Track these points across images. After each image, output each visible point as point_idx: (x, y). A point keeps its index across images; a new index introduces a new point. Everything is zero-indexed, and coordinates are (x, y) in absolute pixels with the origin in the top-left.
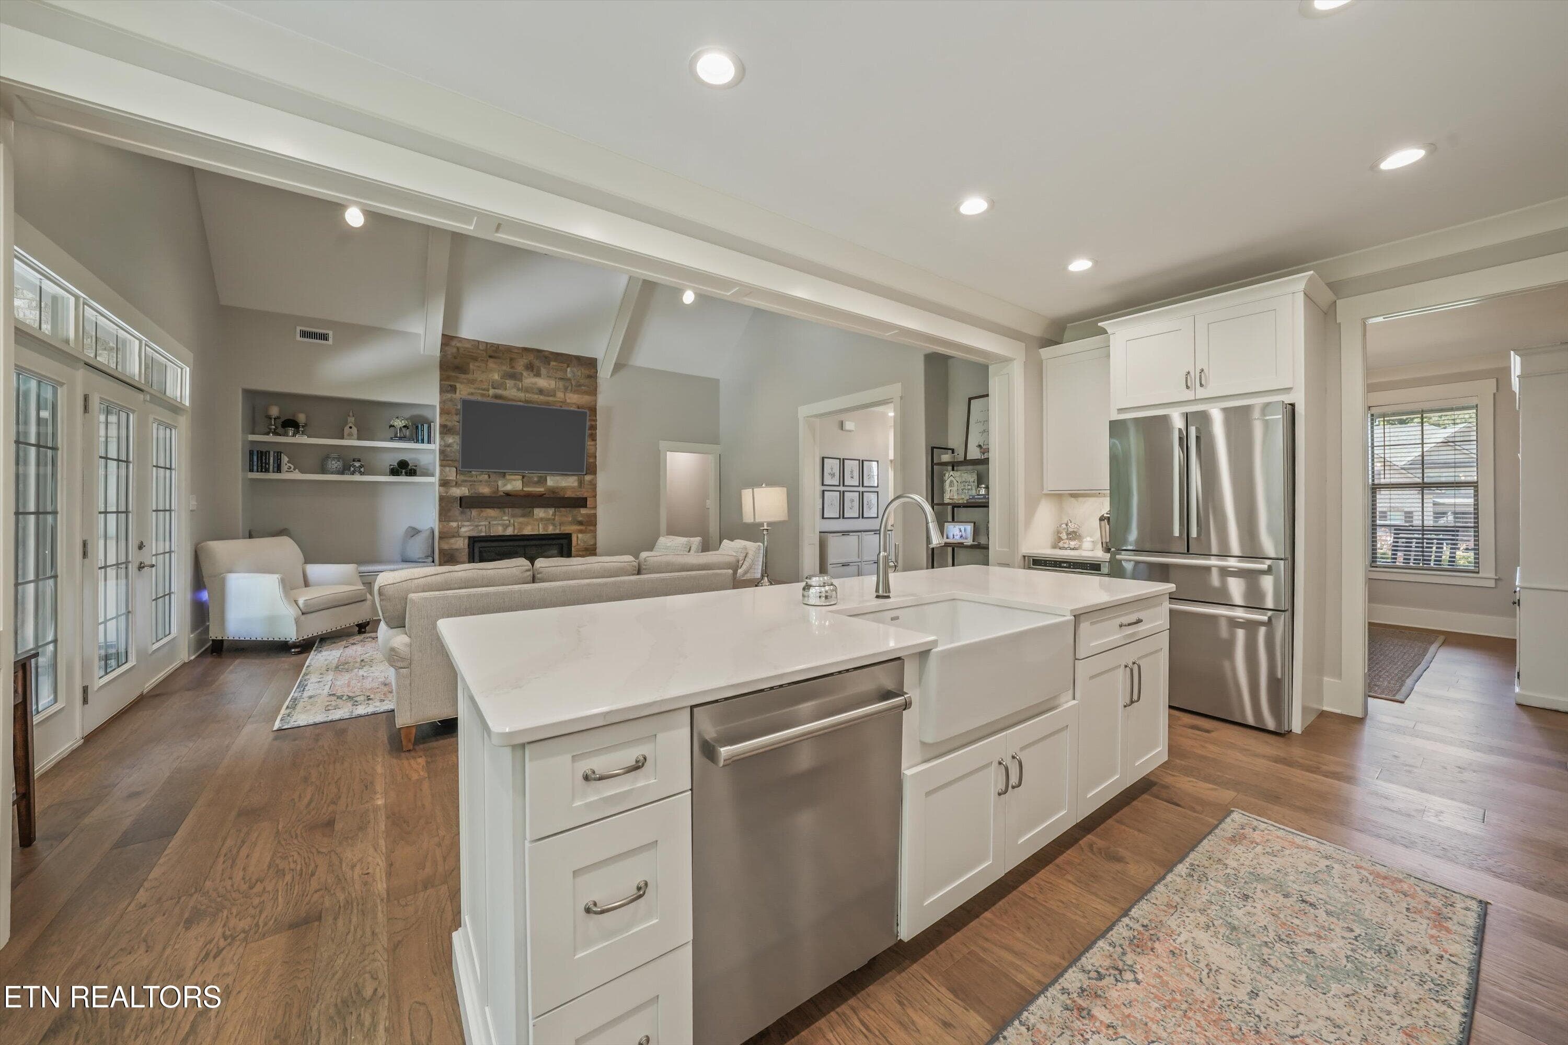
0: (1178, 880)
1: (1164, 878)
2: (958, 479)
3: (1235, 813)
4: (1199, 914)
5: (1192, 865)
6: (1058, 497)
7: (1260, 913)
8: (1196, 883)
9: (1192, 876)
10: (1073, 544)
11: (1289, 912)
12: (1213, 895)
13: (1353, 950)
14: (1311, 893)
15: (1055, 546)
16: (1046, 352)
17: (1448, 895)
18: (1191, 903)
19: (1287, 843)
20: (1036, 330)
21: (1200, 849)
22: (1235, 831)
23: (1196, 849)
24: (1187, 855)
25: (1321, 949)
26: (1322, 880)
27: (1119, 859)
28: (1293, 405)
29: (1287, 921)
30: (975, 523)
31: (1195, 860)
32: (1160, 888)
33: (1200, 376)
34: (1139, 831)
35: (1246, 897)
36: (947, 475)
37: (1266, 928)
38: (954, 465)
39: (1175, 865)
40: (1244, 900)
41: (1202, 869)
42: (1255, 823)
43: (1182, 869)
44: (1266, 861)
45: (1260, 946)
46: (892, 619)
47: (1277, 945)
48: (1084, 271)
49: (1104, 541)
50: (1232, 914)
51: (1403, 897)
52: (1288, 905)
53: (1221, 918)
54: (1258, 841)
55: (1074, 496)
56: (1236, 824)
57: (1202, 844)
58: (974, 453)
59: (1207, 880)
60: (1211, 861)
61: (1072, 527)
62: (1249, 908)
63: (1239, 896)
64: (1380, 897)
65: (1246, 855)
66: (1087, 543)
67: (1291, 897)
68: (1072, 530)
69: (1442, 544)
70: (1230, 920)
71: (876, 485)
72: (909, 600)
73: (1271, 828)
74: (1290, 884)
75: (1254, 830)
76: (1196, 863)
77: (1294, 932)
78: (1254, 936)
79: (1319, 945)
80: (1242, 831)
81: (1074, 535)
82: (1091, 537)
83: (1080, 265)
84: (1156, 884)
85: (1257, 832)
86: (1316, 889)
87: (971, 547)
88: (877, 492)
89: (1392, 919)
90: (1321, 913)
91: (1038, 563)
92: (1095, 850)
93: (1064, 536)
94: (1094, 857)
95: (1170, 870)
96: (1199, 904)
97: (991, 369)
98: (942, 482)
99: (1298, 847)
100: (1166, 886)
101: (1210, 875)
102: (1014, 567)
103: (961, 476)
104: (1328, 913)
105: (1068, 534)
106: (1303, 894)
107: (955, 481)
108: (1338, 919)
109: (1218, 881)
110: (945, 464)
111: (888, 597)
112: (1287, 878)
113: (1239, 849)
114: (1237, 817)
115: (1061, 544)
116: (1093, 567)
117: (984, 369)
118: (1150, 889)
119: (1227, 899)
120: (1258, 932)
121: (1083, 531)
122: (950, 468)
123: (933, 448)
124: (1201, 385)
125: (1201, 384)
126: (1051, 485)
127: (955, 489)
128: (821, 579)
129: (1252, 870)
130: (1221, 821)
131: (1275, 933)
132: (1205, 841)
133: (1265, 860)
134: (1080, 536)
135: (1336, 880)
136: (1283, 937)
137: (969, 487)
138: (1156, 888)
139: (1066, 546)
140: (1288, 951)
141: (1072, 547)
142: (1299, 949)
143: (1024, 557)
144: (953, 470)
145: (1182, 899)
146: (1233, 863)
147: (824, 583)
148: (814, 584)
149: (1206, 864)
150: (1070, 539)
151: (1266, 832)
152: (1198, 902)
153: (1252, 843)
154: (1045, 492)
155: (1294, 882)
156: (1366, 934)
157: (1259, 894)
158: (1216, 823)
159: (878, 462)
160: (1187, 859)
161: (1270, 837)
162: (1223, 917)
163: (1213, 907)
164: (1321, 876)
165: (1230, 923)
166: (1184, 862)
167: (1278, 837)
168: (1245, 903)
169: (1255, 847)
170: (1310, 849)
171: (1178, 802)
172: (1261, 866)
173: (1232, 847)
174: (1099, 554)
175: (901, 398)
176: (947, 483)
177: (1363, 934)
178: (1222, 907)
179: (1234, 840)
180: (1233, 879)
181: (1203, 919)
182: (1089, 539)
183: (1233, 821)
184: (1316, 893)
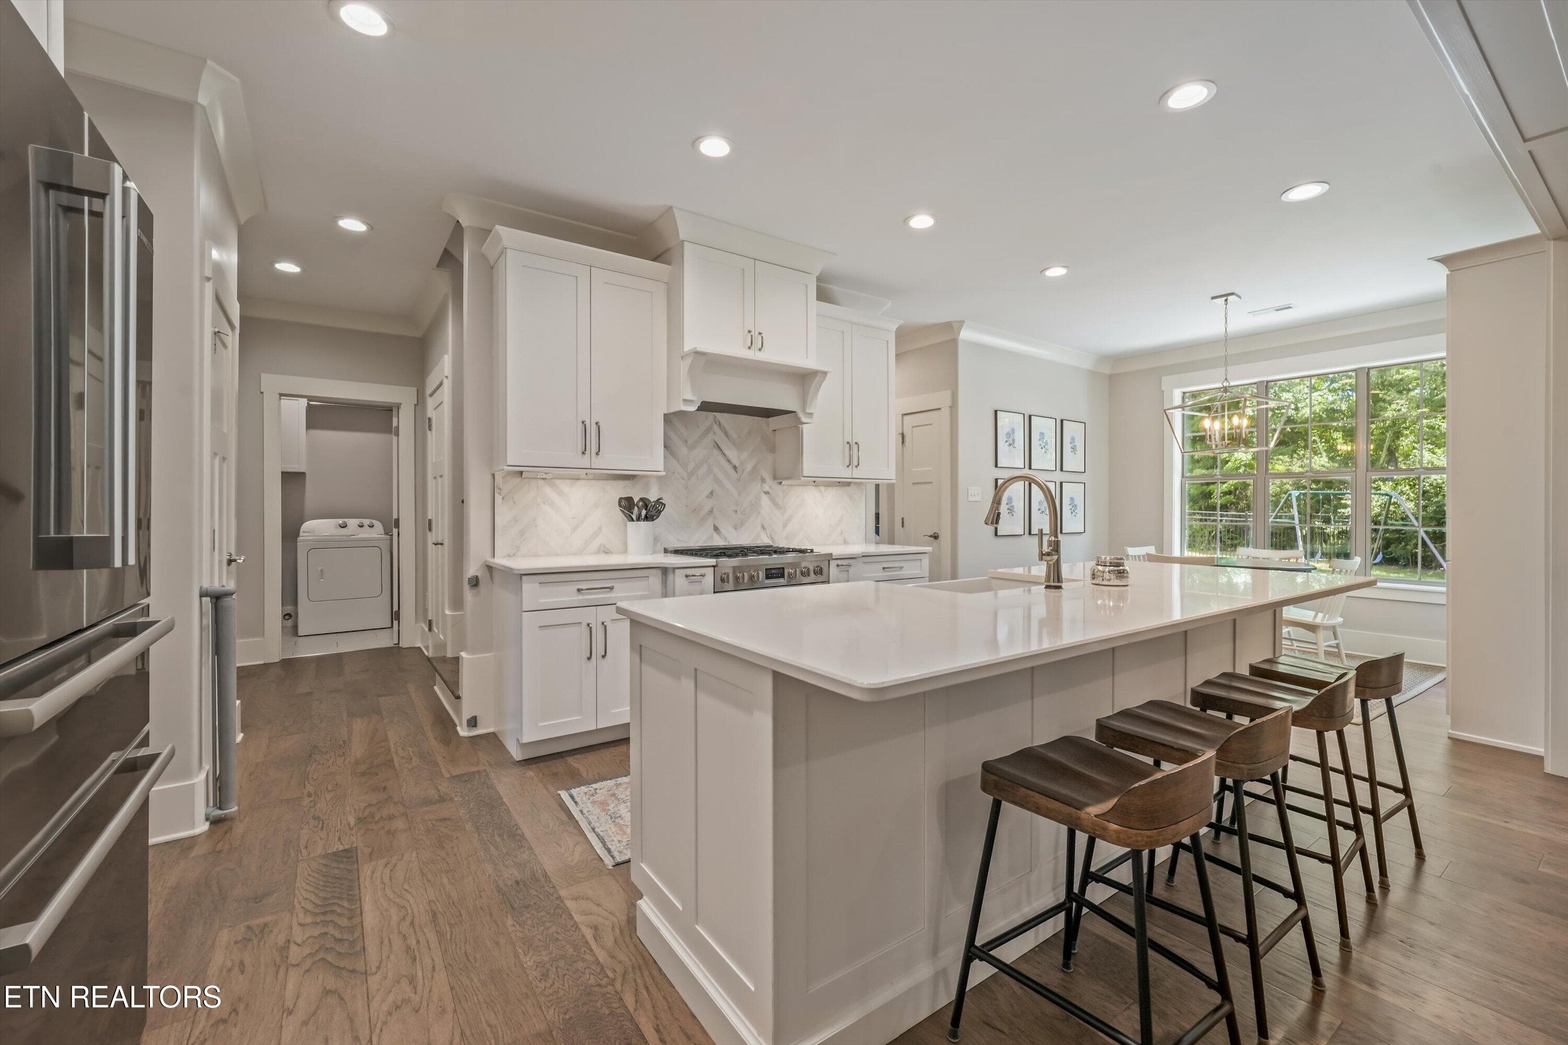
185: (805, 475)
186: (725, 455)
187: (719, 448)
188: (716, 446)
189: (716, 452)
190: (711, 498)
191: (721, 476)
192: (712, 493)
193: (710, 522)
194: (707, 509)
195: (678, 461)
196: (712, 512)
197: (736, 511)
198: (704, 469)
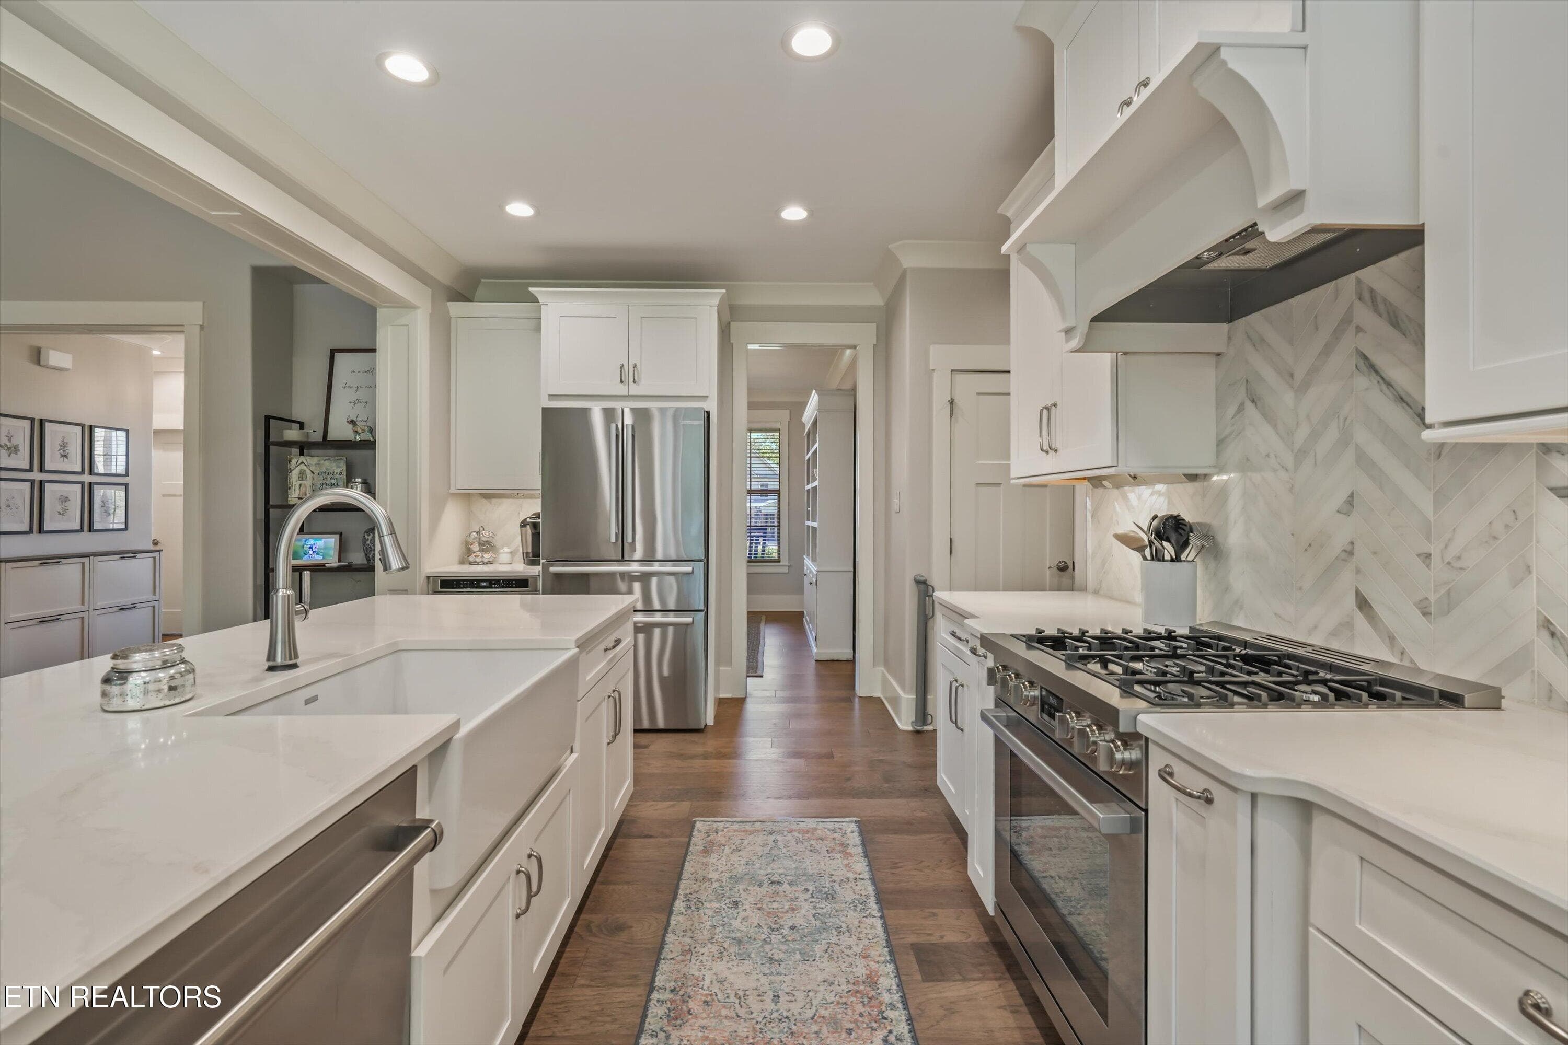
0: (681, 918)
1: (668, 924)
2: (313, 468)
3: (697, 823)
4: (710, 946)
5: (686, 895)
6: (467, 497)
7: (751, 914)
8: (695, 913)
9: (690, 908)
10: (487, 557)
11: (768, 899)
12: (712, 917)
13: (815, 908)
14: (774, 871)
15: (462, 562)
16: (456, 308)
17: (841, 827)
18: (700, 937)
19: (743, 834)
20: (443, 275)
21: (685, 875)
22: (704, 842)
23: (682, 877)
24: (677, 887)
25: (798, 921)
26: (775, 856)
27: (620, 928)
28: (708, 413)
29: (770, 908)
30: (341, 534)
31: (686, 889)
32: (670, 938)
33: (634, 371)
34: (628, 883)
35: (736, 903)
36: (294, 461)
37: (759, 926)
38: (304, 447)
39: (672, 905)
40: (736, 908)
41: (695, 895)
42: (715, 825)
43: (679, 905)
44: (736, 860)
45: (762, 946)
46: (307, 702)
47: (773, 936)
48: (523, 218)
49: (525, 551)
50: (732, 928)
51: (821, 842)
52: (765, 893)
53: (727, 938)
54: (723, 842)
55: (487, 496)
56: (702, 834)
57: (685, 868)
58: (340, 430)
59: (703, 904)
60: (698, 883)
61: (485, 536)
62: (742, 914)
63: (730, 906)
64: (811, 851)
65: (720, 861)
66: (504, 555)
67: (764, 884)
68: (485, 539)
69: (758, 540)
70: (733, 935)
71: (121, 469)
72: (332, 664)
73: (727, 825)
74: (759, 872)
75: (717, 833)
76: (688, 891)
77: (777, 916)
78: (755, 939)
79: (795, 917)
80: (709, 838)
81: (487, 546)
82: (508, 546)
83: (520, 209)
84: (664, 936)
85: (720, 834)
86: (775, 865)
87: (339, 569)
88: (126, 486)
89: (823, 865)
90: (786, 886)
91: (449, 584)
92: (594, 930)
93: (475, 547)
94: (596, 940)
95: (670, 913)
96: (706, 935)
97: (380, 312)
98: (285, 473)
99: (752, 833)
100: (674, 932)
101: (704, 898)
102: (415, 594)
103: (318, 464)
104: (791, 884)
105: (480, 544)
106: (769, 876)
107: (308, 472)
108: (797, 885)
109: (711, 901)
110: (289, 444)
111: (295, 666)
112: (755, 867)
113: (712, 859)
114: (701, 825)
115: (471, 559)
116: (519, 584)
117: (370, 312)
118: (662, 944)
119: (724, 915)
120: (756, 933)
121: (497, 541)
122: (295, 451)
123: (268, 418)
124: (634, 381)
125: (634, 379)
126: (462, 480)
127: (308, 483)
128: (157, 654)
129: (730, 874)
130: (690, 836)
131: (767, 927)
132: (687, 863)
133: (734, 858)
134: (494, 546)
135: (784, 850)
136: (773, 926)
137: (333, 481)
138: (667, 939)
139: (478, 560)
140: (780, 937)
141: (486, 560)
142: (786, 931)
143: (428, 578)
144: (302, 454)
145: (692, 938)
146: (713, 876)
147: (165, 662)
148: (136, 666)
149: (695, 887)
150: (482, 551)
151: (725, 830)
152: (705, 932)
153: (719, 846)
154: (453, 490)
155: (760, 869)
156: (816, 887)
157: (743, 894)
158: (687, 840)
159: (127, 431)
160: (680, 892)
161: (730, 834)
162: (728, 935)
163: (718, 930)
164: (773, 852)
165: (734, 939)
166: (678, 896)
167: (735, 831)
168: (737, 910)
169: (724, 850)
170: (758, 831)
171: (650, 833)
172: (735, 866)
173: (708, 859)
174: (520, 568)
175: (202, 327)
176: (295, 473)
177: (814, 889)
178: (723, 925)
179: (706, 851)
180: (720, 892)
181: (714, 948)
182: (506, 550)
183: (698, 831)
184: (777, 869)
186: (1389, 385)
187: (1373, 368)
188: (1361, 363)
189: (1363, 382)
190: (1348, 514)
191: (1377, 451)
192: (1351, 500)
193: (1346, 581)
194: (1339, 543)
195: (1275, 427)
196: (1351, 553)
197: (1429, 556)
198: (1332, 434)
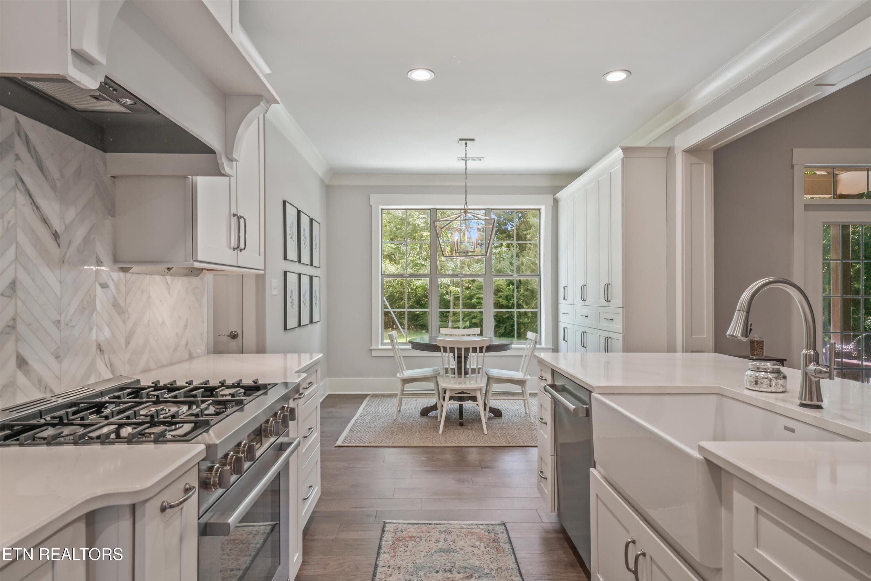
185: (199, 259)
186: (36, 206)
187: (27, 189)
188: (20, 186)
189: (22, 198)
190: (10, 297)
191: (30, 249)
192: (13, 286)
193: (10, 350)
194: (4, 320)
196: (13, 326)
197: (59, 322)
